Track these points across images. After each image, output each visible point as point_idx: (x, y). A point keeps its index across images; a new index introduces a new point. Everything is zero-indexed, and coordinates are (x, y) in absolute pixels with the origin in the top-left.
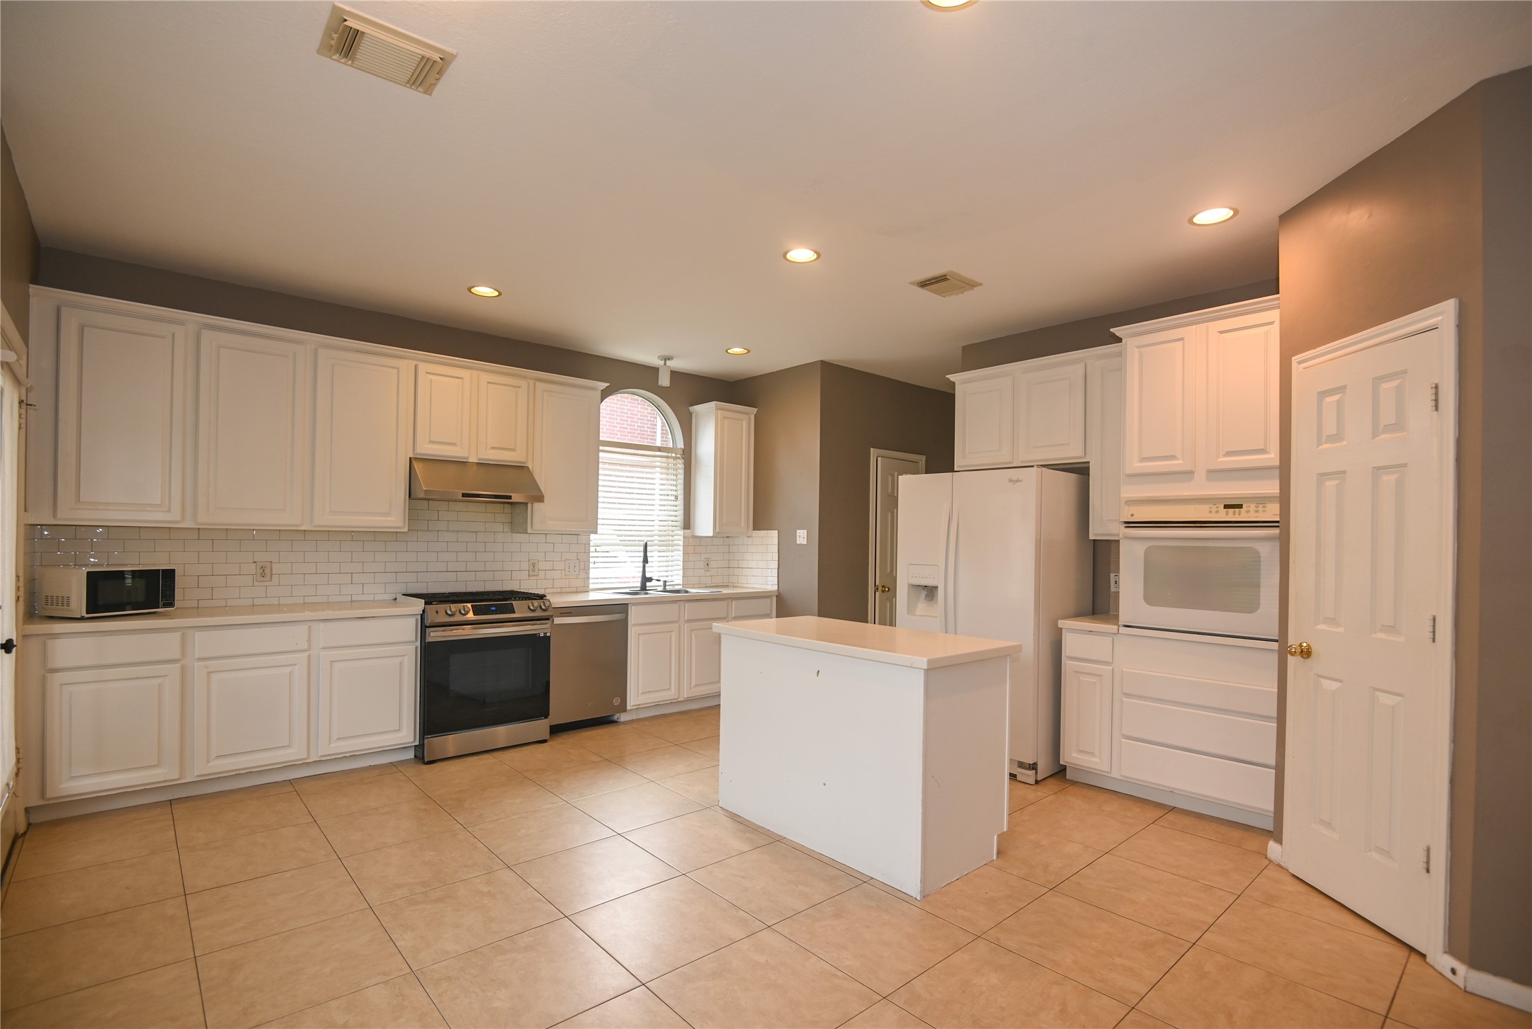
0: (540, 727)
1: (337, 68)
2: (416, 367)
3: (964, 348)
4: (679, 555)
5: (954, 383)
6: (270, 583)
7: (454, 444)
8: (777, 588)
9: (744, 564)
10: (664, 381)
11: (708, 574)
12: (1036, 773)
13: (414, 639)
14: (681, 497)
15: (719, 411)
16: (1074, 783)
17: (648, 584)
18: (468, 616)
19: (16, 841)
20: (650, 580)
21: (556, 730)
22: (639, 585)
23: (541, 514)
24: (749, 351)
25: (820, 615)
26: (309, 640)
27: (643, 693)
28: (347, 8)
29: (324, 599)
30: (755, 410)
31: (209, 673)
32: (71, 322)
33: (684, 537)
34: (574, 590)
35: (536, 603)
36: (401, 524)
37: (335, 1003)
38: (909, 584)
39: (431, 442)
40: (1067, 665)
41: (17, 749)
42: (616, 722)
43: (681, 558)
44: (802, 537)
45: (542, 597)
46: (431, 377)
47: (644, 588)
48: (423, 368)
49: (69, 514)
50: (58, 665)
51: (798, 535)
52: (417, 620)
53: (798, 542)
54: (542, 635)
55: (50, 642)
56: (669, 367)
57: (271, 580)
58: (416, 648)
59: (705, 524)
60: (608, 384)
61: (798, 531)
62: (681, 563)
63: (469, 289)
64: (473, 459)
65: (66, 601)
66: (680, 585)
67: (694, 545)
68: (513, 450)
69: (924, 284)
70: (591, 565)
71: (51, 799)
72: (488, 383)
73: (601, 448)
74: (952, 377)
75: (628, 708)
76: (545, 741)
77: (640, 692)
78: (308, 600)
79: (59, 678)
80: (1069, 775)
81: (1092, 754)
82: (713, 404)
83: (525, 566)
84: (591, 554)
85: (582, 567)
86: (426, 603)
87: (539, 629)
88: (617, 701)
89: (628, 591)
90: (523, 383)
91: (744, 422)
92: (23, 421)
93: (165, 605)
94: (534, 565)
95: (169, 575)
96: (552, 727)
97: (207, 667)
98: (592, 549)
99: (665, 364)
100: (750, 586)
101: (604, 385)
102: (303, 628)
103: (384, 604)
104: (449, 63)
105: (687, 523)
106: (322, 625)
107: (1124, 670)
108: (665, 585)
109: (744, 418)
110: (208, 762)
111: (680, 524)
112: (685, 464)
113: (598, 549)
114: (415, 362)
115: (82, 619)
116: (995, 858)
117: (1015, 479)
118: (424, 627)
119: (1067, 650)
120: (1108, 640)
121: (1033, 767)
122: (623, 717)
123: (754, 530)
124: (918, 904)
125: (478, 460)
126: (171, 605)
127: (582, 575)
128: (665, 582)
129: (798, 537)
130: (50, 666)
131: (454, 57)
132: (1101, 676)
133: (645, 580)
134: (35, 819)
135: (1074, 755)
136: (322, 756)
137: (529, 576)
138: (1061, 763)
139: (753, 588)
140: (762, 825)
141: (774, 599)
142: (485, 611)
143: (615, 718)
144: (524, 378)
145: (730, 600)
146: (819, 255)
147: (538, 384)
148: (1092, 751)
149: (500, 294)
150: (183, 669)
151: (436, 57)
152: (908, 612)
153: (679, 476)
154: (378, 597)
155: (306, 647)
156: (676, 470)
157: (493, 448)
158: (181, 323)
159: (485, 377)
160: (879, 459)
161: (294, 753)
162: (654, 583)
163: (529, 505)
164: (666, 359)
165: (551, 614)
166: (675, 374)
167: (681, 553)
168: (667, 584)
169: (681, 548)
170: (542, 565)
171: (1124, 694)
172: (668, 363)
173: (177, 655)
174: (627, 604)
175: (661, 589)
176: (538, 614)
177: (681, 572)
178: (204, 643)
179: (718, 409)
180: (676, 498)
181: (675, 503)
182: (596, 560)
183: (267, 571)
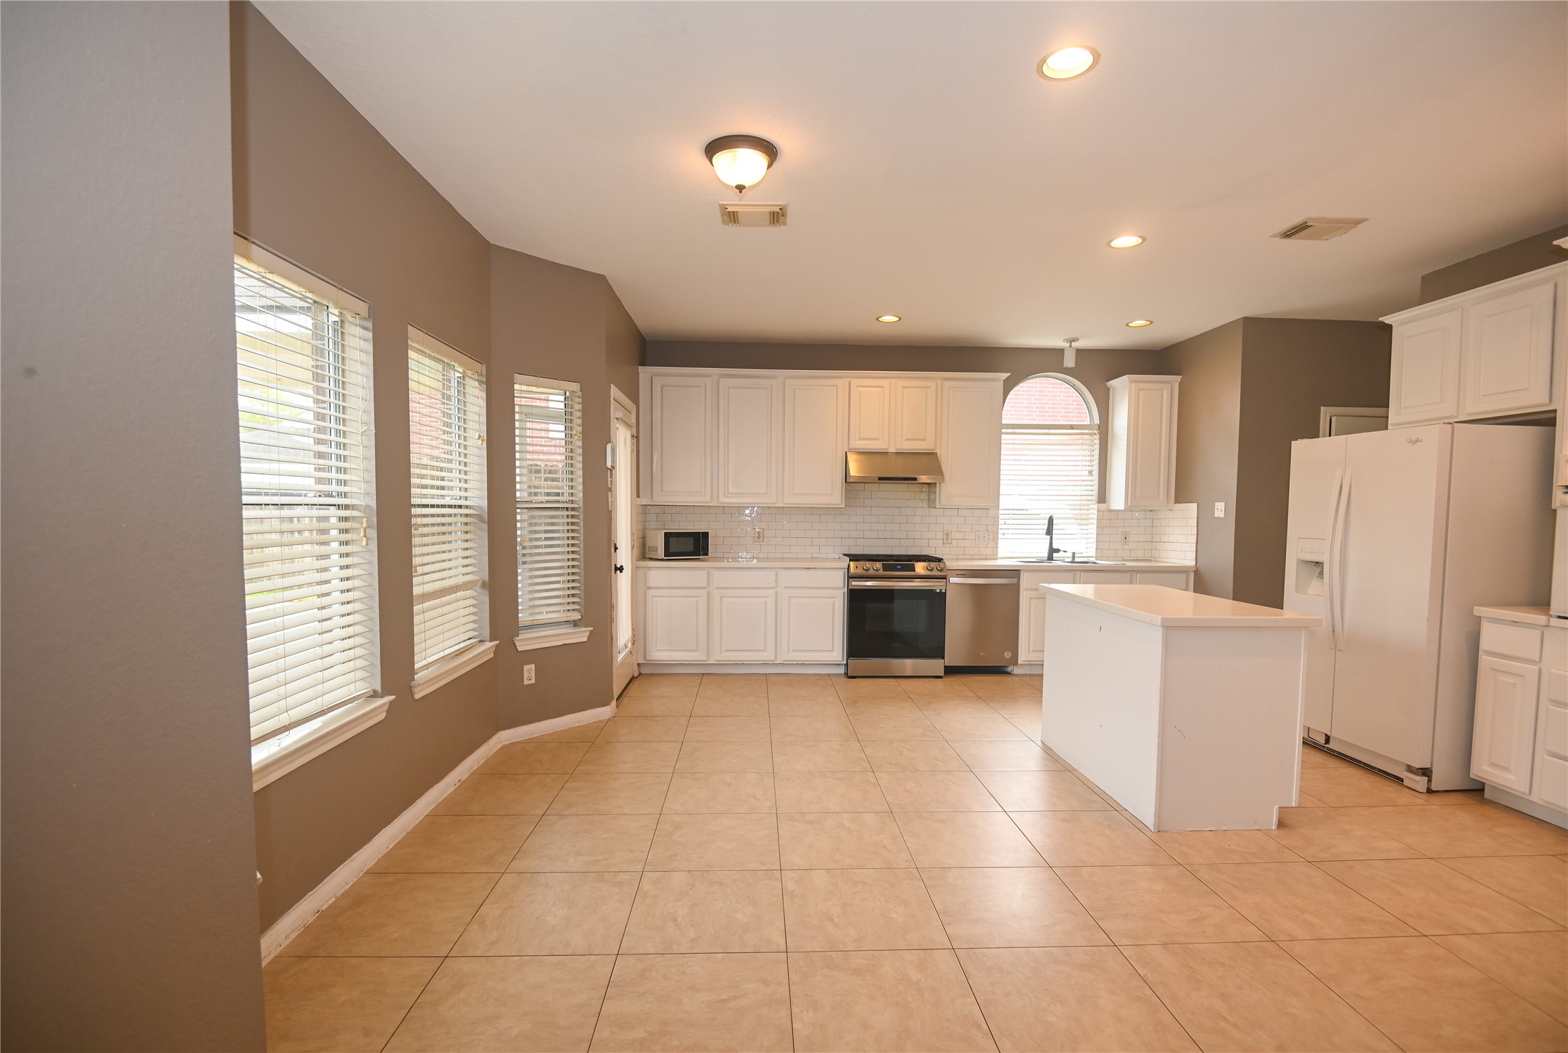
0: (936, 666)
1: (733, 229)
2: (850, 383)
3: (1424, 278)
4: (1093, 528)
5: (1391, 326)
6: (762, 543)
7: (877, 439)
8: (1194, 564)
9: (1165, 539)
10: (1070, 361)
11: (1126, 547)
12: (1430, 781)
13: (842, 586)
14: (1096, 472)
15: (1134, 384)
16: (1491, 803)
17: (1055, 555)
18: (879, 572)
19: (632, 679)
20: (1058, 551)
21: (950, 671)
22: (1046, 555)
23: (950, 491)
24: (1151, 322)
25: (1236, 597)
26: (776, 581)
27: (1034, 651)
28: (725, 203)
29: (795, 556)
30: (1179, 378)
31: (721, 597)
32: (658, 383)
33: (1098, 511)
34: (984, 557)
35: (933, 564)
36: (839, 502)
37: (730, 774)
38: (1298, 560)
39: (861, 439)
40: (1484, 659)
41: (633, 629)
42: (1009, 673)
43: (1095, 531)
44: (1220, 510)
45: (940, 560)
46: (860, 389)
47: (1050, 558)
48: (855, 382)
49: (659, 499)
50: (651, 585)
51: (1216, 507)
52: (845, 572)
53: (1216, 516)
54: (938, 591)
55: (648, 572)
56: (1074, 348)
57: (763, 541)
58: (844, 593)
59: (1118, 499)
60: (1009, 374)
61: (1216, 503)
62: (1095, 536)
63: (877, 319)
64: (892, 450)
65: (655, 549)
66: (1093, 557)
67: (1107, 520)
68: (924, 440)
69: (1289, 234)
70: (1000, 536)
71: (648, 660)
72: (904, 387)
73: (1003, 431)
74: (1387, 320)
75: (1019, 662)
76: (940, 677)
77: (1031, 650)
78: (785, 555)
79: (651, 593)
80: (1487, 795)
81: (1507, 769)
82: (1125, 378)
83: (940, 535)
84: (1000, 526)
85: (991, 537)
86: (850, 560)
87: (936, 586)
88: (1008, 655)
89: (1034, 560)
90: (932, 384)
91: (1165, 391)
92: (635, 447)
93: (704, 554)
94: (947, 535)
95: (706, 535)
96: (946, 667)
97: (720, 593)
98: (1001, 522)
99: (1071, 346)
100: (1170, 560)
101: (1005, 375)
102: (772, 574)
103: (833, 560)
104: (786, 209)
105: (1102, 497)
106: (784, 571)
107: (1553, 671)
108: (1074, 557)
109: (1164, 389)
110: (721, 653)
111: (1095, 498)
112: (1100, 439)
113: (1007, 522)
114: (849, 380)
115: (662, 560)
116: (1274, 827)
117: (1414, 438)
118: (851, 577)
119: (1484, 645)
120: (1535, 634)
121: (1426, 772)
122: (1017, 670)
123: (1175, 503)
124: (1149, 834)
125: (897, 450)
126: (706, 554)
127: (991, 544)
128: (1074, 553)
129: (1216, 510)
130: (648, 585)
131: (786, 206)
132: (1523, 676)
133: (1052, 551)
134: (643, 671)
135: (1486, 768)
136: (784, 661)
137: (943, 543)
138: (1471, 776)
139: (1172, 563)
140: (1064, 759)
141: (1192, 575)
142: (893, 568)
143: (1009, 670)
144: (933, 379)
145: (1135, 573)
146: (1144, 239)
147: (945, 382)
148: (1506, 766)
149: (900, 319)
150: (708, 593)
151: (777, 209)
152: (1297, 589)
153: (1095, 451)
154: (829, 556)
155: (774, 586)
156: (1093, 446)
157: (907, 440)
158: (709, 376)
159: (901, 383)
160: (1334, 419)
161: (767, 656)
162: (1061, 554)
163: (938, 485)
164: (1071, 341)
165: (945, 574)
166: (1080, 353)
167: (1095, 526)
168: (1076, 555)
169: (1095, 521)
170: (955, 535)
171: (1553, 701)
172: (1073, 344)
173: (705, 585)
174: (1019, 570)
175: (1070, 560)
176: (935, 573)
177: (1095, 545)
178: (720, 578)
179: (1131, 382)
180: (1091, 473)
181: (1090, 478)
182: (1006, 531)
183: (761, 535)
